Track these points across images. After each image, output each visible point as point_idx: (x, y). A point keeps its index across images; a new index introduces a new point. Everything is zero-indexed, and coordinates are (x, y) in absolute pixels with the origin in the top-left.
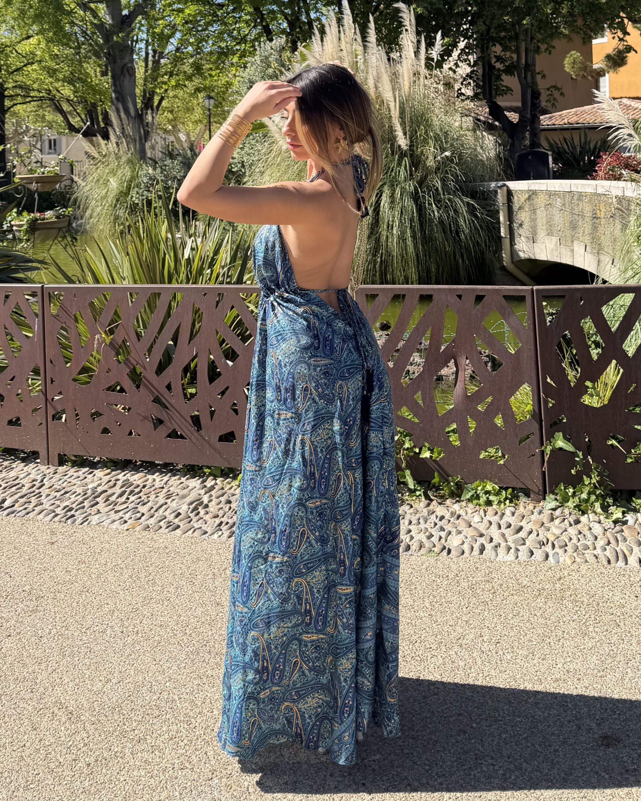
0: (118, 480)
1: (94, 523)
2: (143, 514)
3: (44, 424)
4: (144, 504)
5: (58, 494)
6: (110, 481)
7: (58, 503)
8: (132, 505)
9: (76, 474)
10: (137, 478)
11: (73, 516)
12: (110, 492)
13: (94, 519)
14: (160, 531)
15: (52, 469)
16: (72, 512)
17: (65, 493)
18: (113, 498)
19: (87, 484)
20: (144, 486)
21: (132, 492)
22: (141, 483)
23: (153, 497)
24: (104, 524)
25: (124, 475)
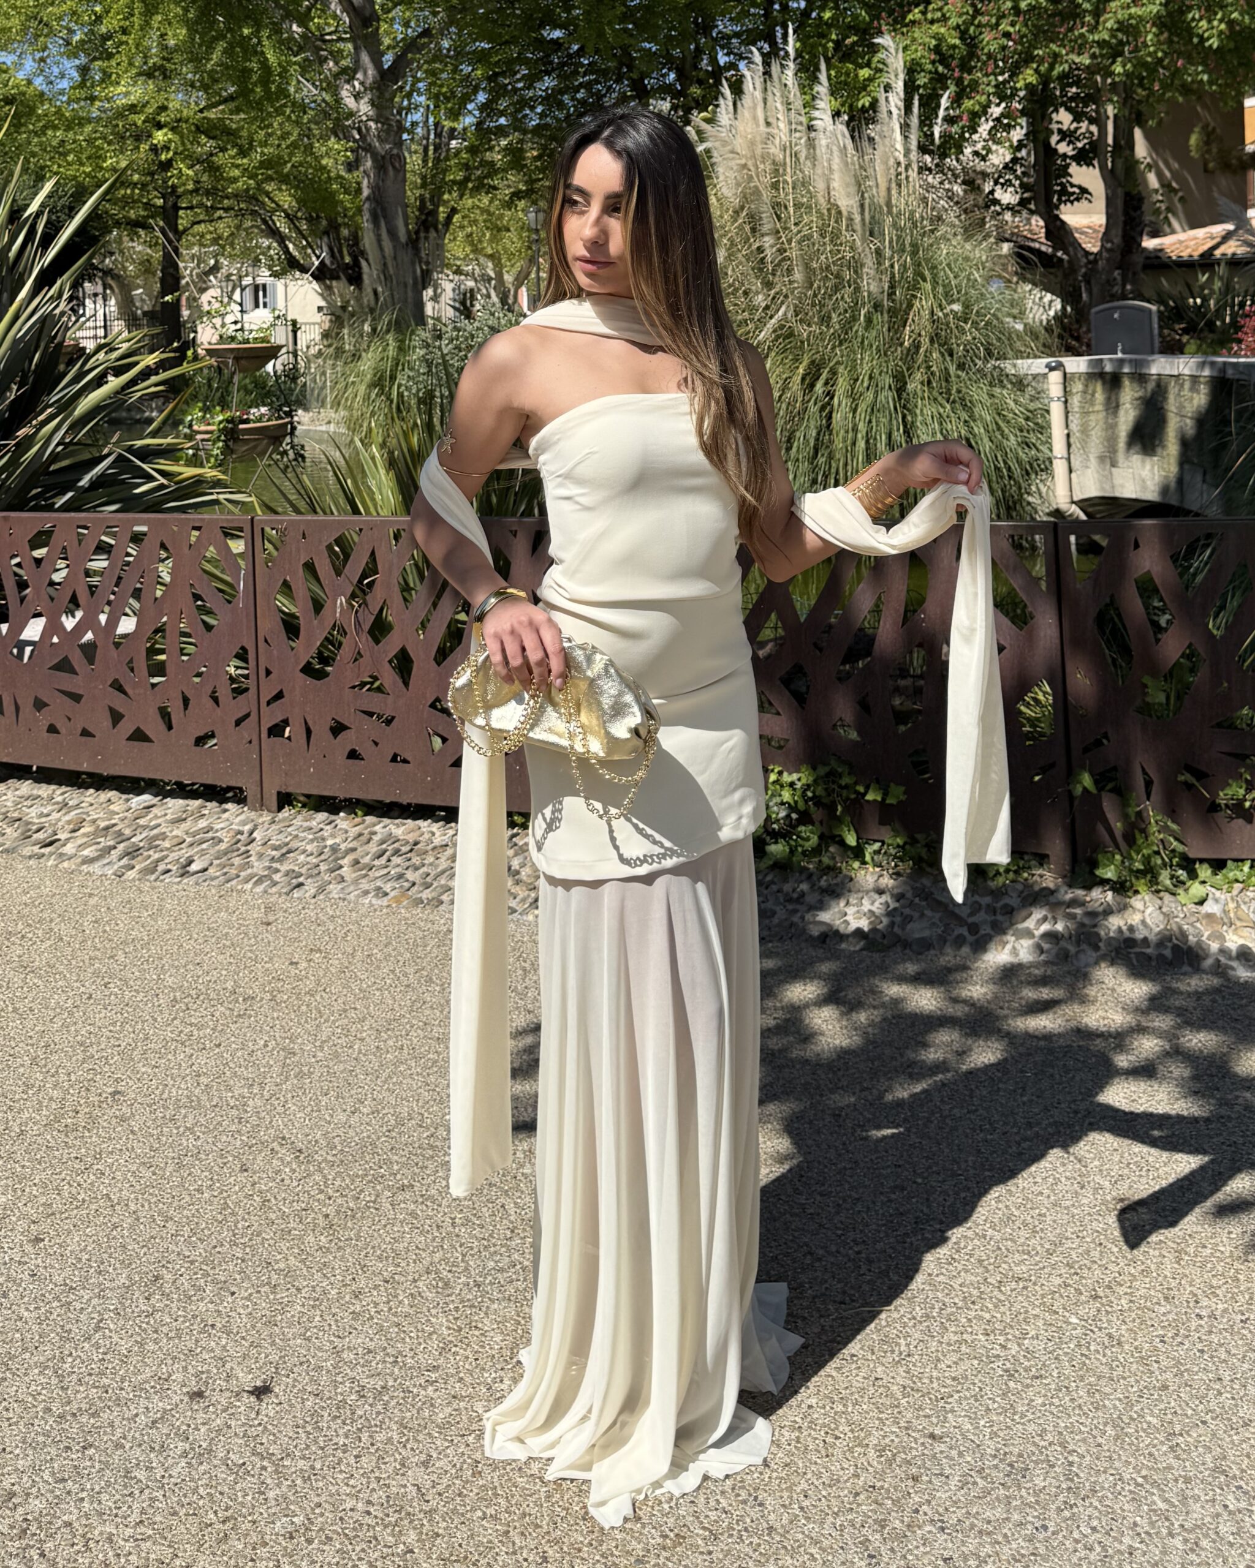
0: (375, 833)
1: (334, 895)
2: (414, 884)
3: (255, 742)
4: (417, 869)
5: (276, 853)
6: (360, 835)
7: (276, 866)
8: (396, 871)
9: (306, 824)
10: (401, 829)
11: (300, 885)
12: (362, 850)
13: (334, 889)
14: (441, 908)
15: (268, 815)
16: (301, 879)
17: (289, 852)
18: (366, 860)
19: (324, 839)
20: (416, 844)
21: (397, 852)
22: (411, 838)
23: (430, 859)
24: (352, 897)
25: (383, 827)
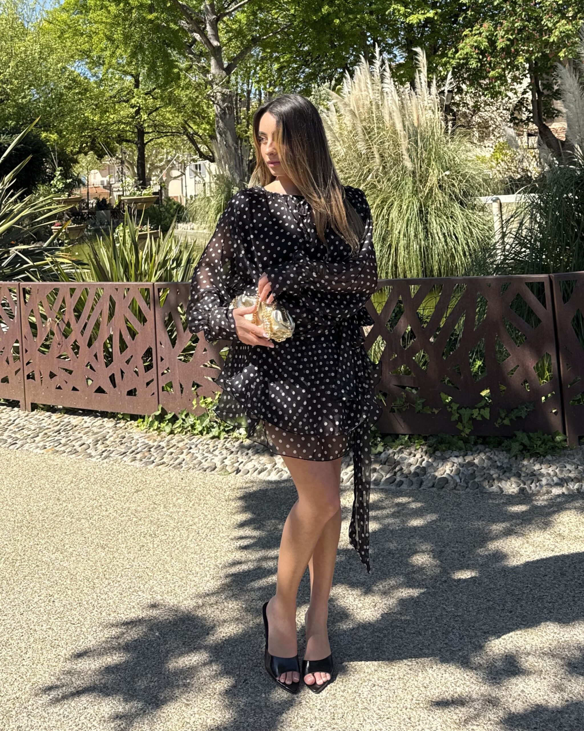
0: (63, 421)
1: (25, 448)
2: (60, 444)
4: (67, 437)
5: (17, 430)
6: (57, 422)
7: (13, 435)
8: (60, 438)
10: (74, 420)
11: (16, 443)
12: (52, 429)
13: (26, 447)
14: (63, 455)
15: (27, 412)
16: (17, 442)
17: (22, 429)
18: (51, 434)
19: (41, 424)
20: (75, 426)
21: (65, 430)
22: (75, 424)
23: (77, 433)
24: (31, 450)
25: (68, 418)
